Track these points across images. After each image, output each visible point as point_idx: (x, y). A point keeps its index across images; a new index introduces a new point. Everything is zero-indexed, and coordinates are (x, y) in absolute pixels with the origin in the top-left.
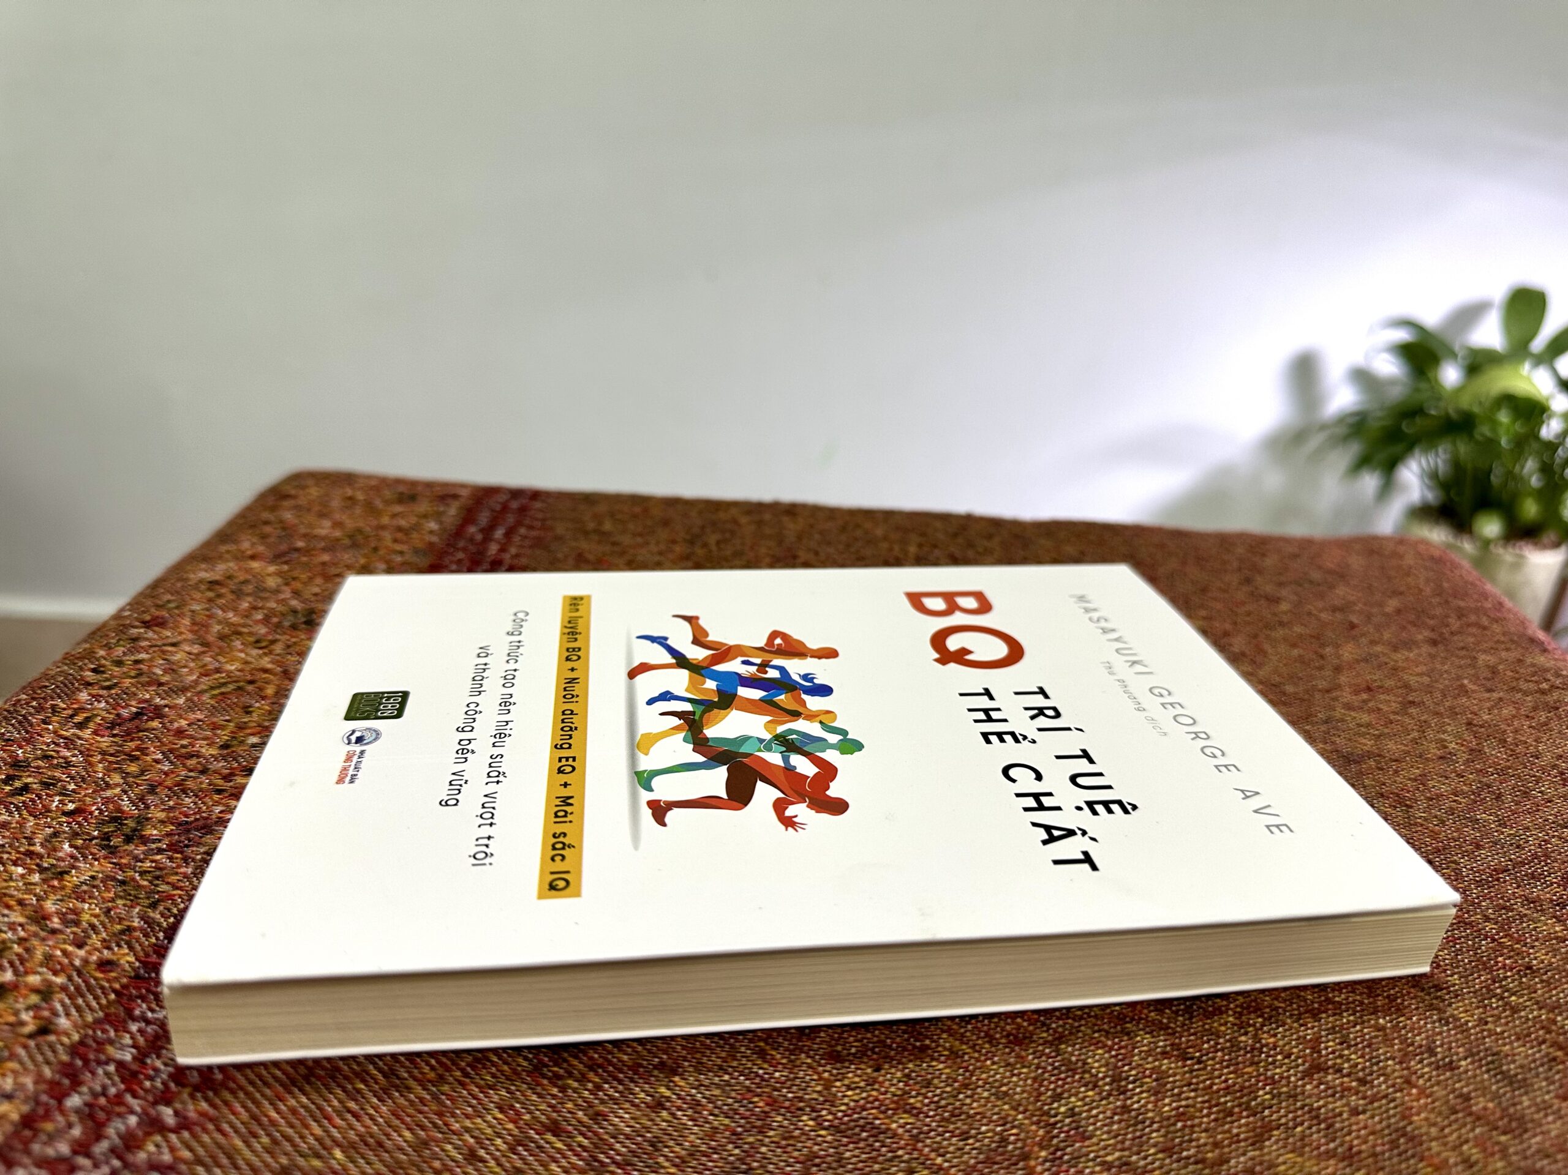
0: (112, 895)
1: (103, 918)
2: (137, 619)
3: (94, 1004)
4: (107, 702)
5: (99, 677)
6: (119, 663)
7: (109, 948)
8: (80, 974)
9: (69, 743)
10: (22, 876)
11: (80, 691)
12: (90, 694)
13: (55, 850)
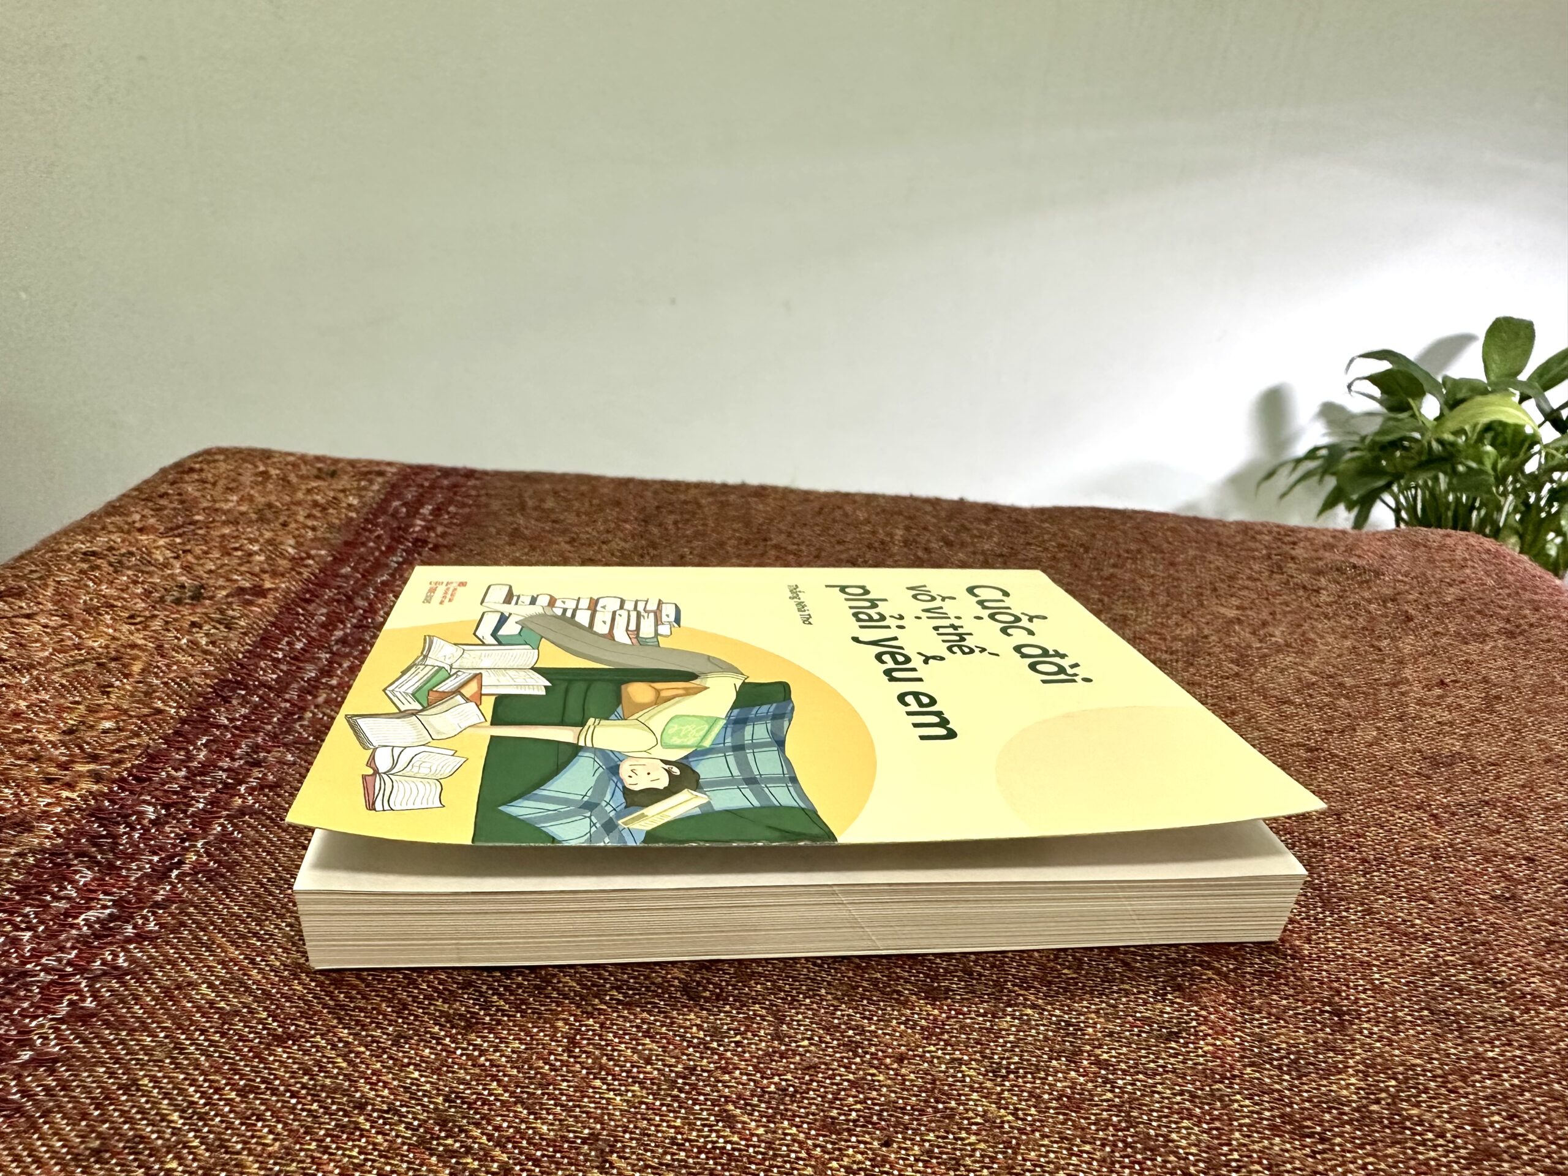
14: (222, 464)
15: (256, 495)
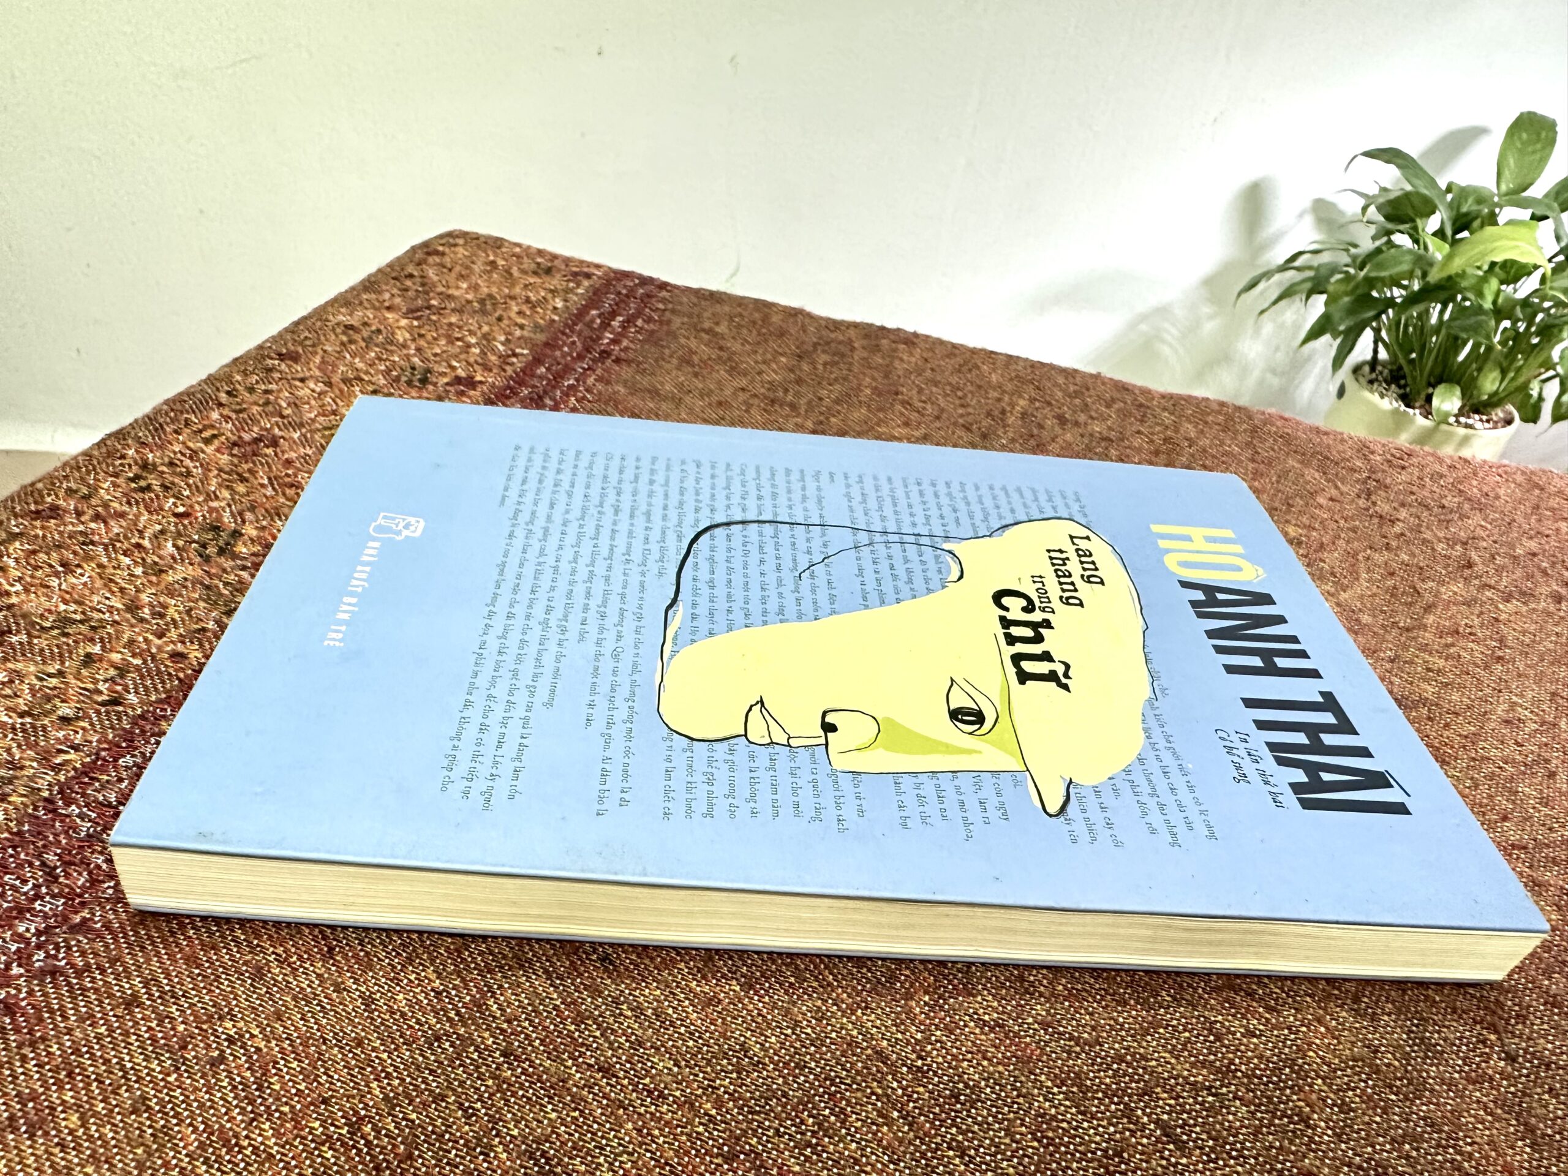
1: (184, 615)
2: (275, 351)
3: (160, 687)
5: (231, 399)
6: (251, 390)
7: (183, 643)
8: (153, 660)
9: (194, 455)
10: (129, 566)
11: (214, 410)
12: (221, 415)
13: (159, 545)
14: (460, 250)
15: (482, 284)
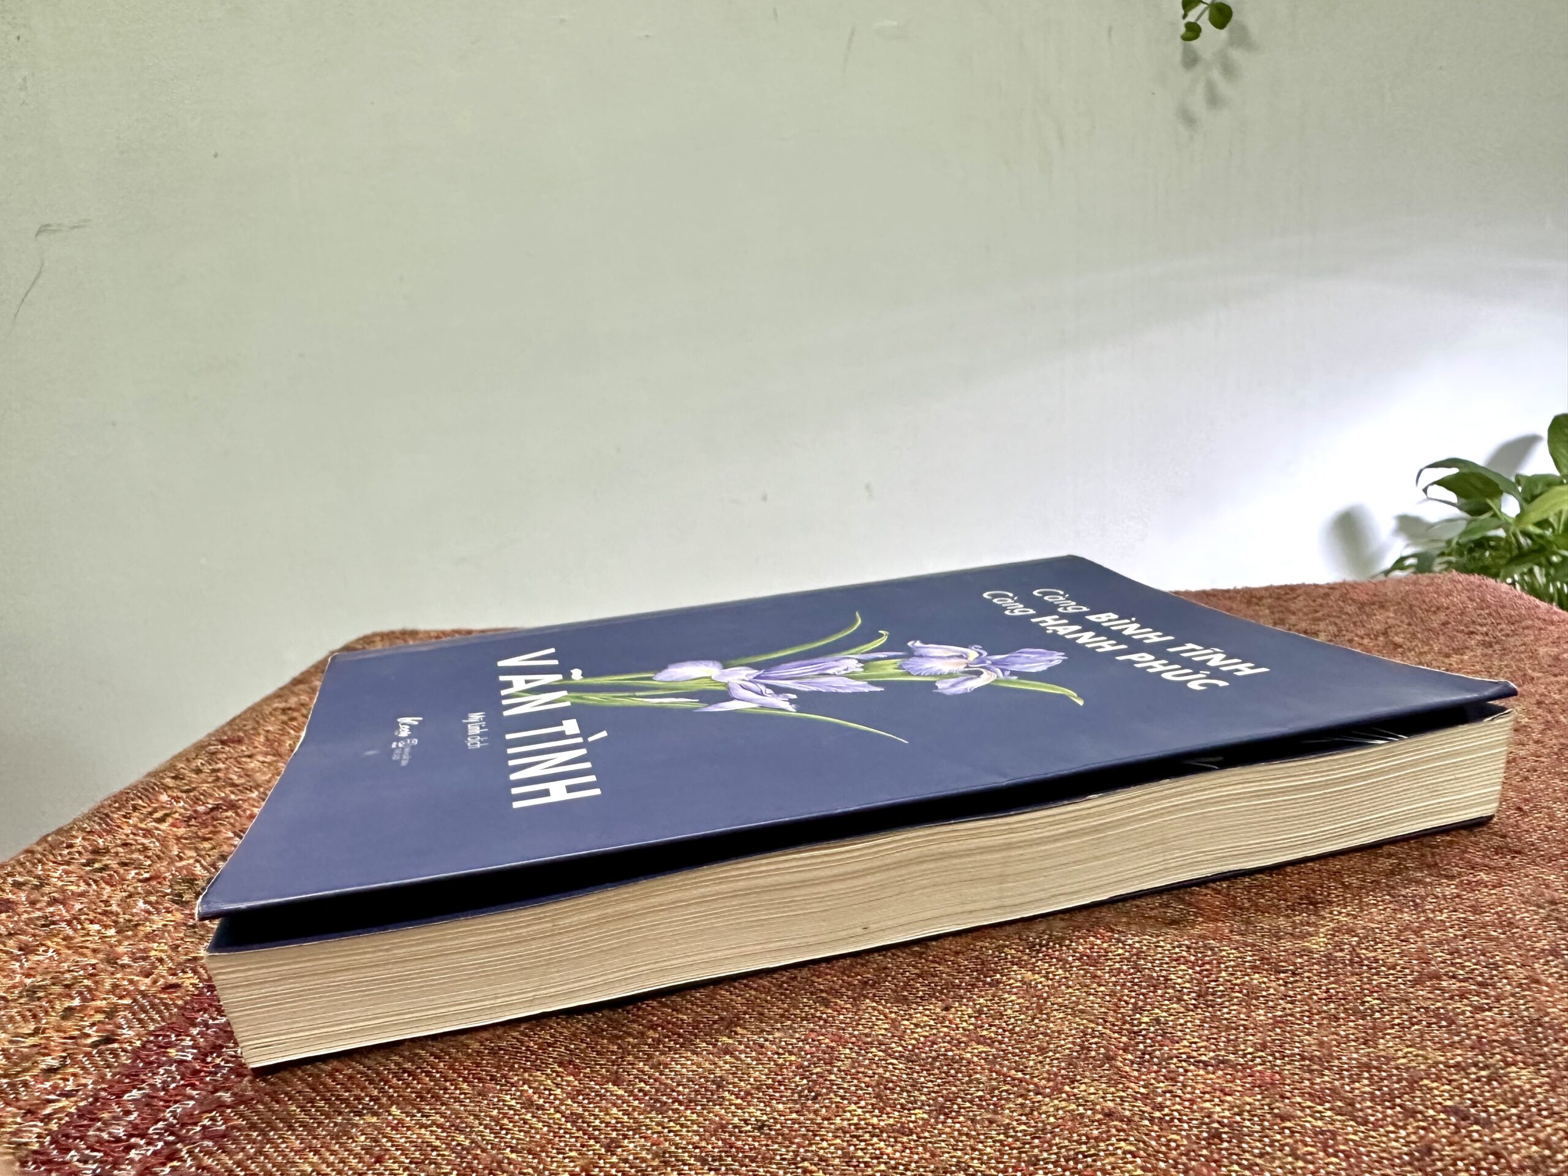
0: (182, 935)
1: (170, 952)
2: (217, 740)
3: (157, 1017)
4: (185, 802)
5: (178, 782)
6: (198, 771)
7: (175, 974)
8: (144, 996)
9: (148, 833)
10: (99, 932)
11: (162, 794)
12: (169, 796)
13: (129, 906)
14: (379, 644)
